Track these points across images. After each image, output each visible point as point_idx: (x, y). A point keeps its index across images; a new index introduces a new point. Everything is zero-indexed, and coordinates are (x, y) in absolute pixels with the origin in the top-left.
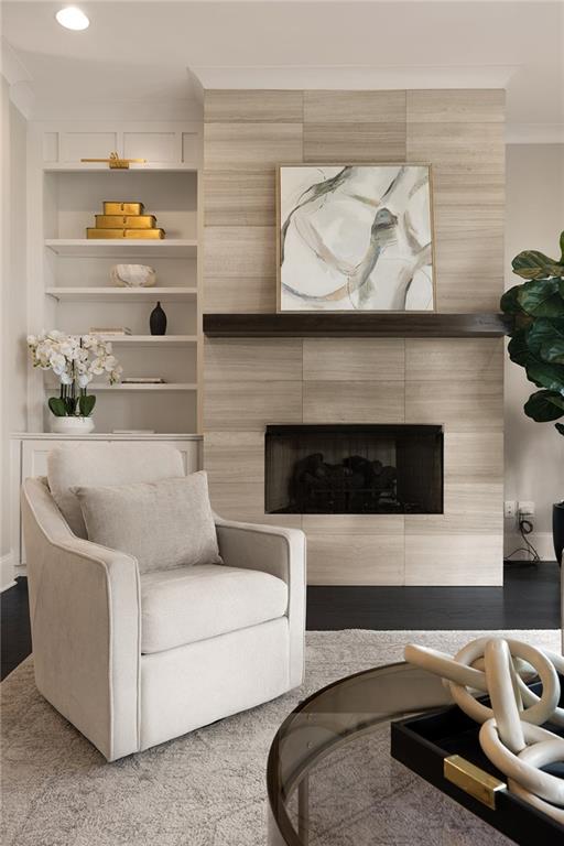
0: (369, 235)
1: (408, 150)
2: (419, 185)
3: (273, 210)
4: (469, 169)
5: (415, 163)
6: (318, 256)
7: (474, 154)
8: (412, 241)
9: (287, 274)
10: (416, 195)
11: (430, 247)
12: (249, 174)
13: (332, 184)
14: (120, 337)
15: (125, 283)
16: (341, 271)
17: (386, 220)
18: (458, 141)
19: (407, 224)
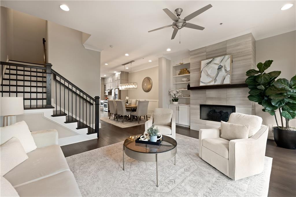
0: (217, 70)
1: (227, 52)
2: (228, 59)
3: (200, 68)
4: (242, 52)
5: (228, 55)
6: (207, 75)
7: (243, 49)
8: (226, 70)
9: (201, 80)
10: (227, 61)
11: (230, 71)
12: (195, 63)
13: (210, 62)
14: (183, 89)
15: (183, 81)
16: (211, 78)
17: (221, 67)
18: (239, 47)
19: (225, 67)
